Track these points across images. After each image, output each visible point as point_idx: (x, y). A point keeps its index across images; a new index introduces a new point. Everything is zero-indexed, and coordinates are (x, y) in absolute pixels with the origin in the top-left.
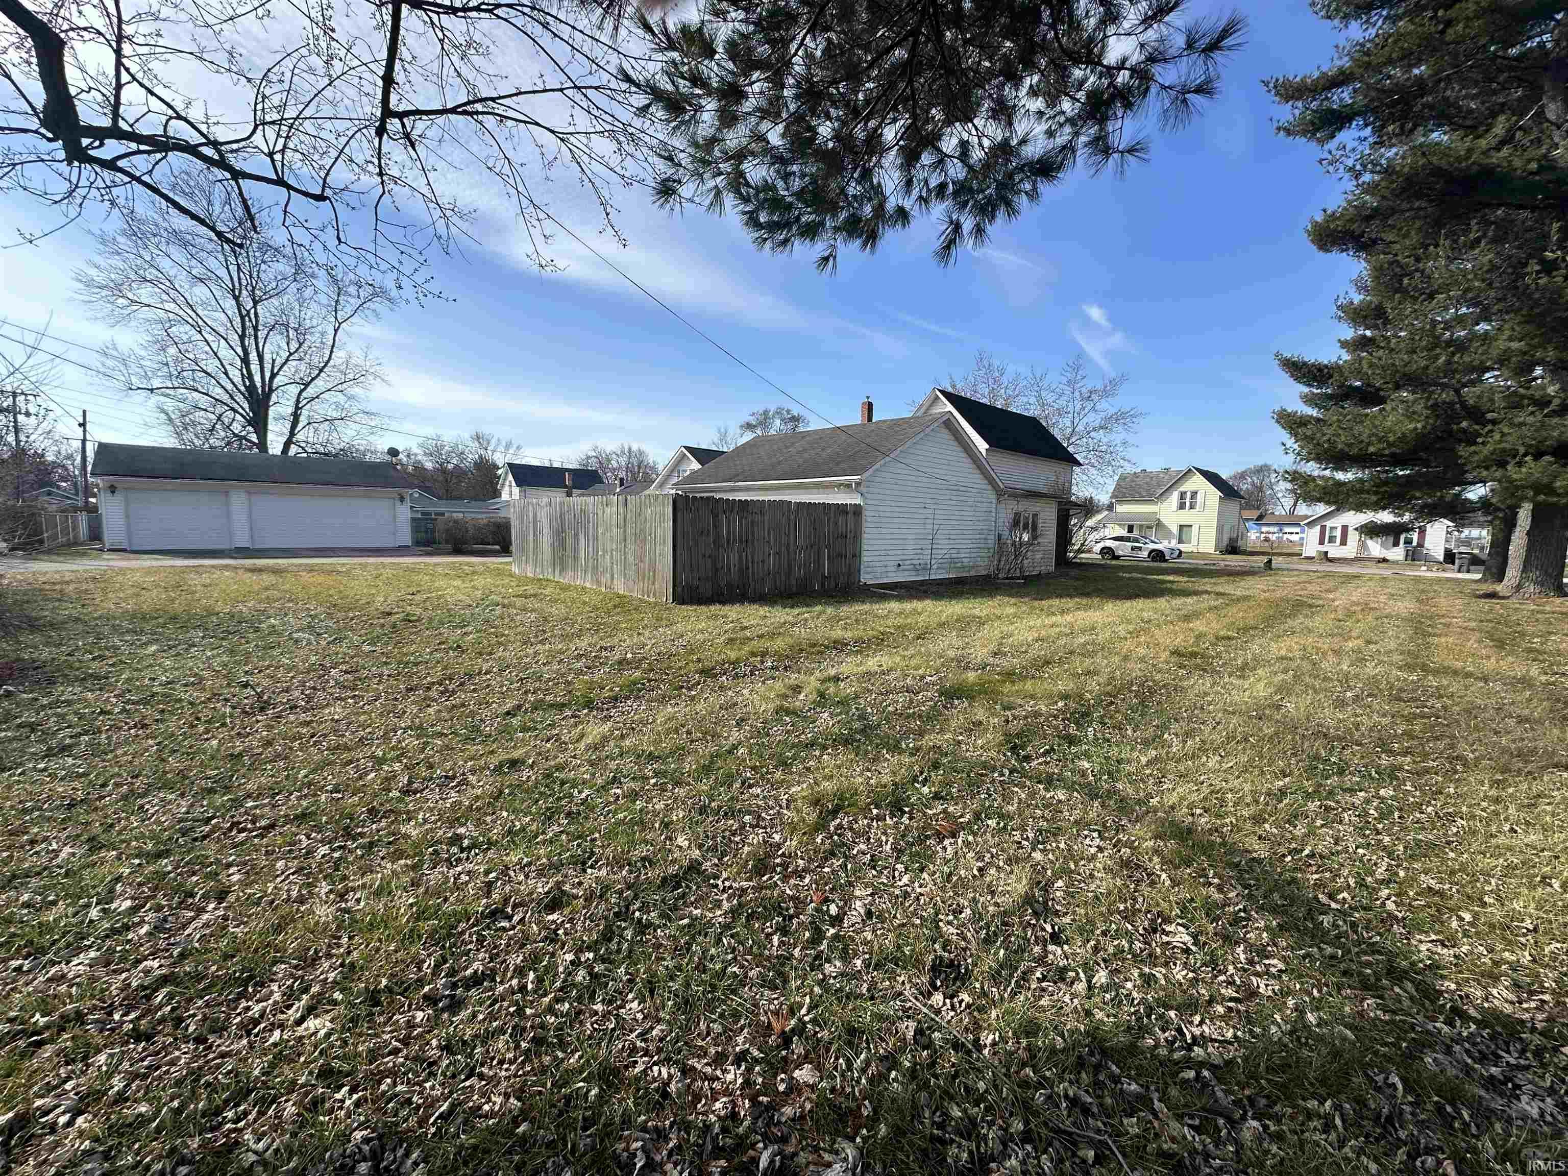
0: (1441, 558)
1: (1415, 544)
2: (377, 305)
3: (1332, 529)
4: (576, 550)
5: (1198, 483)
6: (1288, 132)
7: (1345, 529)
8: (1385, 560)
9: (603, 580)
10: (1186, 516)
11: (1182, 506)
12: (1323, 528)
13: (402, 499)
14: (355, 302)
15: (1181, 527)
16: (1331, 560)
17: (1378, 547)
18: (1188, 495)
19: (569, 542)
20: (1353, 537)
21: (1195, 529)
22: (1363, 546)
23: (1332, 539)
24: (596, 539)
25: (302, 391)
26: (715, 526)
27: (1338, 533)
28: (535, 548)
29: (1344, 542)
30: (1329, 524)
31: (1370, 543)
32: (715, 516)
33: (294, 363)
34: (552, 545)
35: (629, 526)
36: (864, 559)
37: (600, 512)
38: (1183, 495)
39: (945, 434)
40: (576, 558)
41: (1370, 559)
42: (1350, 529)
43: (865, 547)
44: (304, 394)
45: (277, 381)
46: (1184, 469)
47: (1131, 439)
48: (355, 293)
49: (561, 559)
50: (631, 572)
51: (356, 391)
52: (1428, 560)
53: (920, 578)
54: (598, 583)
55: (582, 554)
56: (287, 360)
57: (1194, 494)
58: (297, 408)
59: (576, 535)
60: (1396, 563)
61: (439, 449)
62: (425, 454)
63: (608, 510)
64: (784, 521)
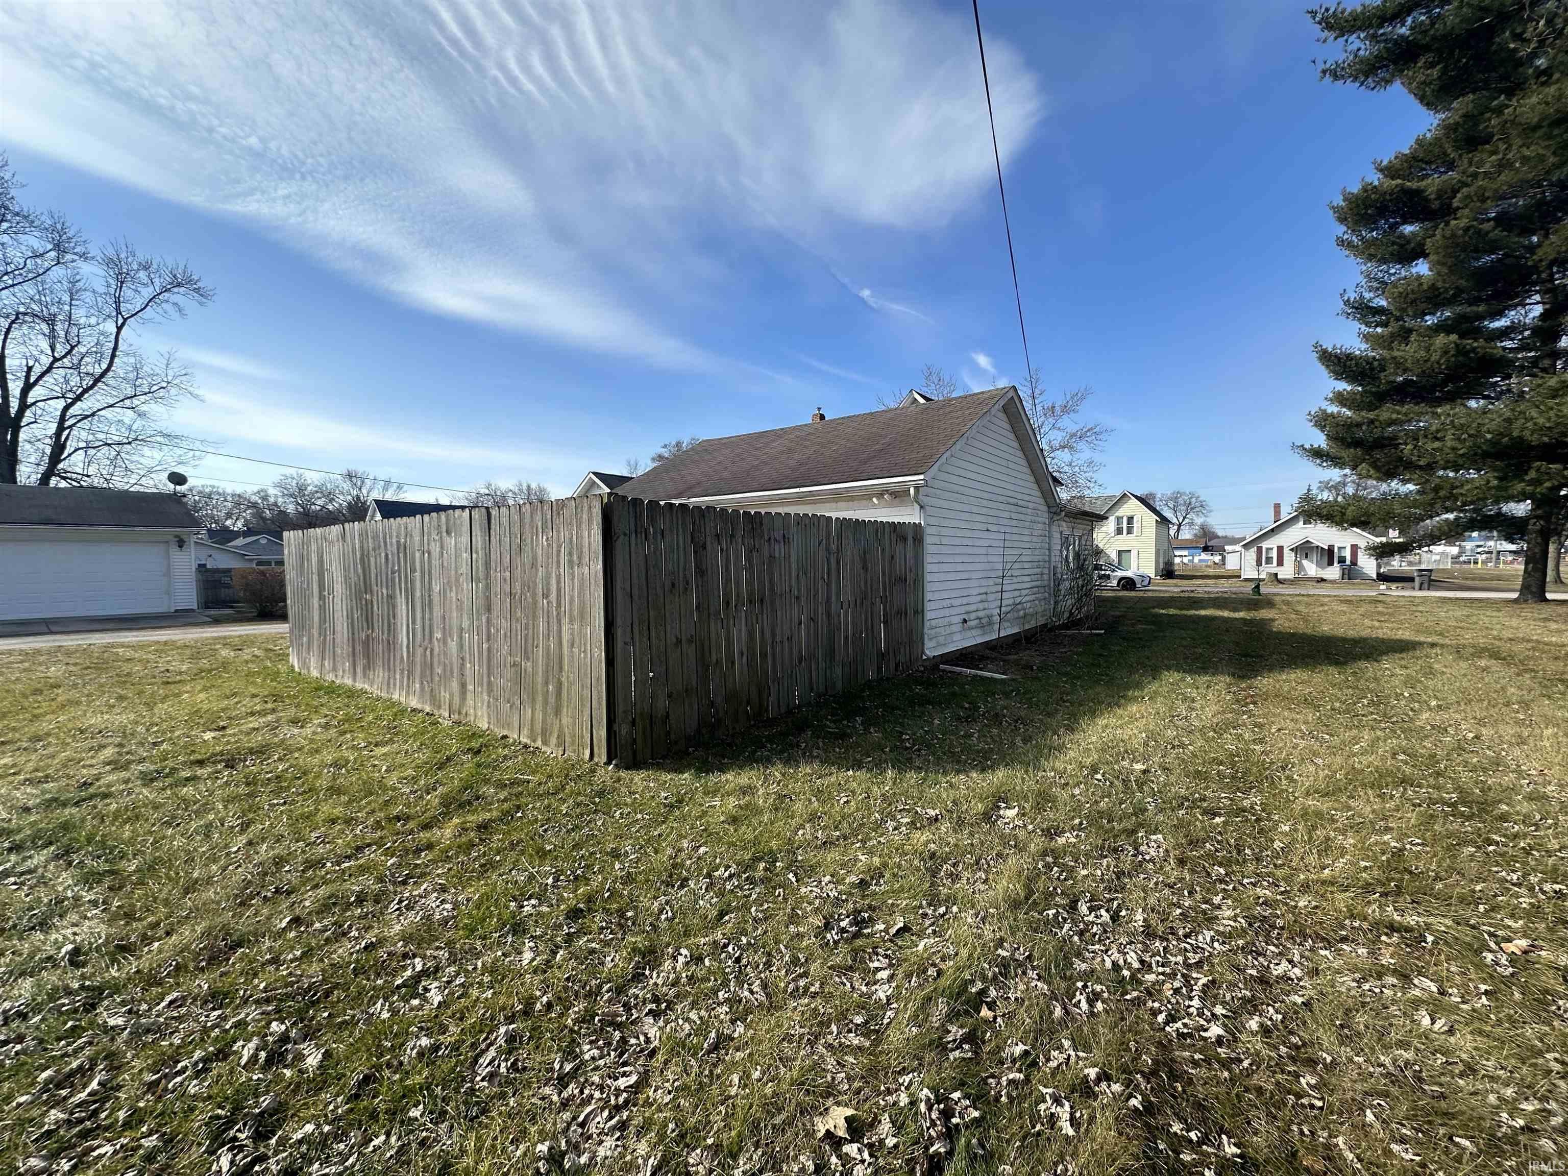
0: (1375, 576)
1: (1348, 562)
2: (178, 296)
3: (1268, 550)
4: (391, 629)
5: (1133, 507)
6: (1335, 76)
7: (1280, 549)
8: (1323, 580)
9: (445, 696)
10: (1123, 542)
11: (1119, 531)
12: (1260, 550)
13: (181, 544)
14: (148, 293)
15: (1120, 553)
16: (1280, 582)
17: (1314, 566)
18: (1125, 520)
19: (378, 610)
20: (1289, 557)
21: (1134, 554)
22: (1299, 567)
23: (1269, 560)
24: (428, 604)
25: (67, 408)
26: (701, 572)
27: (1274, 554)
28: (323, 620)
29: (1280, 563)
30: (1265, 545)
31: (1305, 562)
32: (700, 548)
33: (62, 372)
34: (350, 616)
35: (496, 576)
36: (929, 615)
37: (435, 549)
38: (1119, 520)
39: (1002, 422)
40: (391, 645)
41: (1310, 579)
42: (1286, 550)
43: (928, 596)
44: (71, 411)
45: (35, 394)
46: (1118, 494)
47: (1098, 458)
48: (145, 280)
49: (367, 643)
50: (502, 681)
51: (152, 408)
52: (1364, 577)
53: (987, 638)
54: (435, 701)
55: (403, 638)
56: (49, 369)
57: (1130, 519)
58: (61, 428)
59: (391, 597)
60: (1333, 582)
61: (301, 488)
62: (284, 495)
63: (451, 542)
64: (822, 554)
